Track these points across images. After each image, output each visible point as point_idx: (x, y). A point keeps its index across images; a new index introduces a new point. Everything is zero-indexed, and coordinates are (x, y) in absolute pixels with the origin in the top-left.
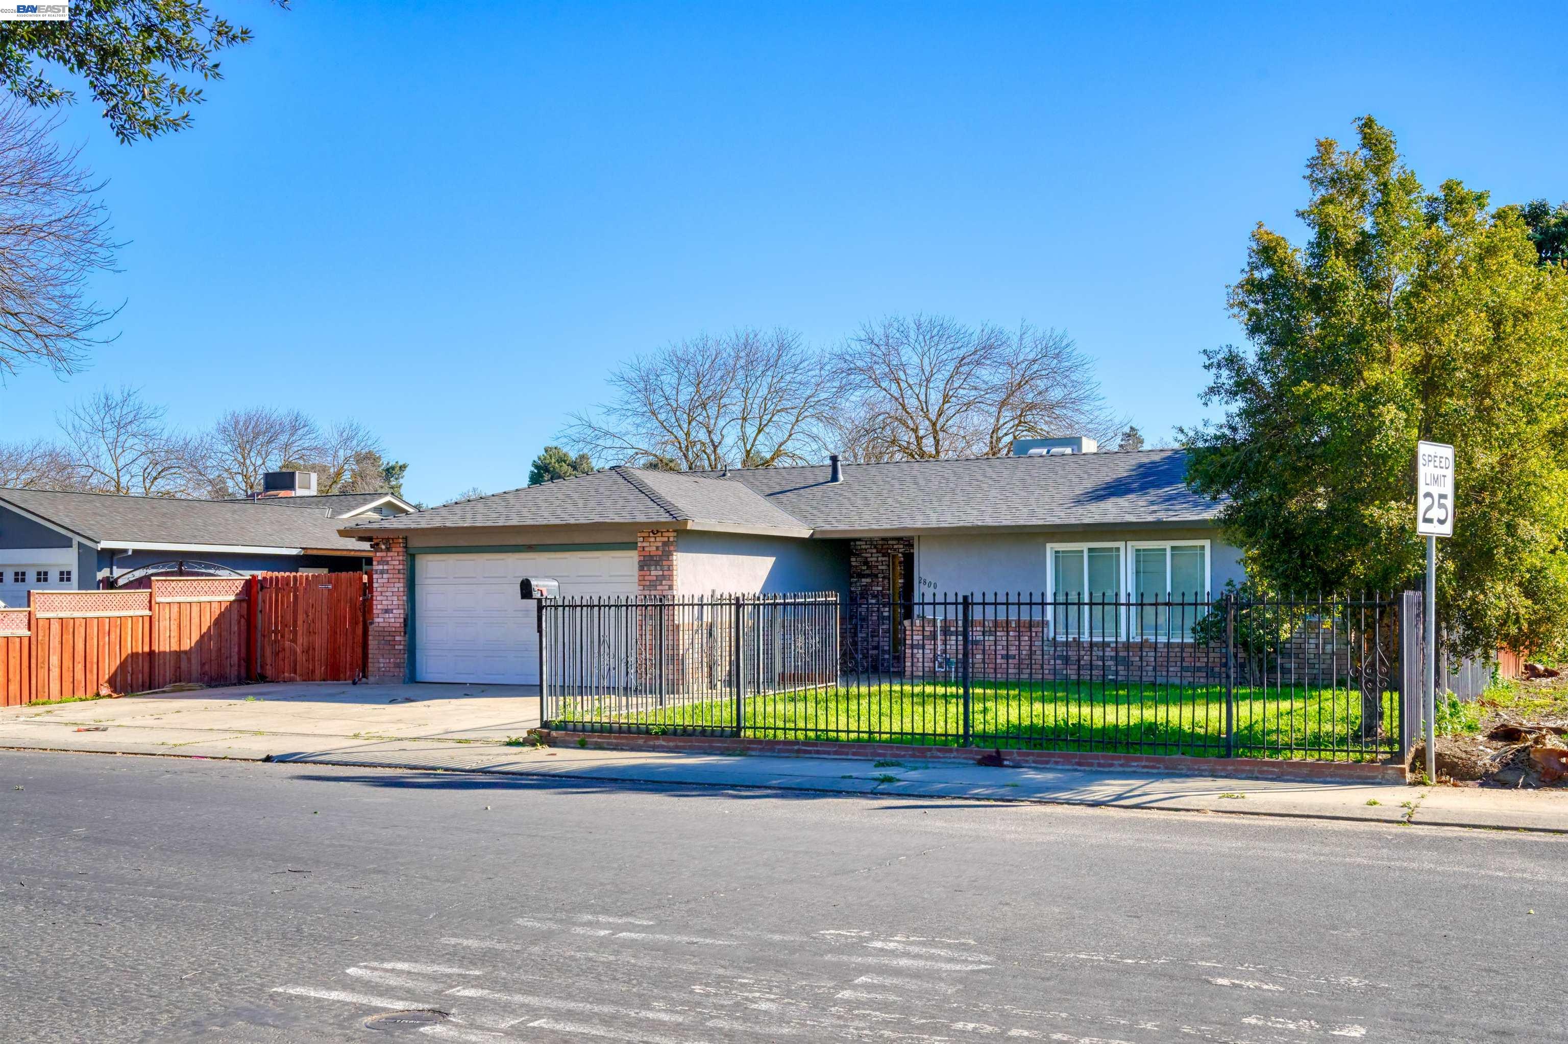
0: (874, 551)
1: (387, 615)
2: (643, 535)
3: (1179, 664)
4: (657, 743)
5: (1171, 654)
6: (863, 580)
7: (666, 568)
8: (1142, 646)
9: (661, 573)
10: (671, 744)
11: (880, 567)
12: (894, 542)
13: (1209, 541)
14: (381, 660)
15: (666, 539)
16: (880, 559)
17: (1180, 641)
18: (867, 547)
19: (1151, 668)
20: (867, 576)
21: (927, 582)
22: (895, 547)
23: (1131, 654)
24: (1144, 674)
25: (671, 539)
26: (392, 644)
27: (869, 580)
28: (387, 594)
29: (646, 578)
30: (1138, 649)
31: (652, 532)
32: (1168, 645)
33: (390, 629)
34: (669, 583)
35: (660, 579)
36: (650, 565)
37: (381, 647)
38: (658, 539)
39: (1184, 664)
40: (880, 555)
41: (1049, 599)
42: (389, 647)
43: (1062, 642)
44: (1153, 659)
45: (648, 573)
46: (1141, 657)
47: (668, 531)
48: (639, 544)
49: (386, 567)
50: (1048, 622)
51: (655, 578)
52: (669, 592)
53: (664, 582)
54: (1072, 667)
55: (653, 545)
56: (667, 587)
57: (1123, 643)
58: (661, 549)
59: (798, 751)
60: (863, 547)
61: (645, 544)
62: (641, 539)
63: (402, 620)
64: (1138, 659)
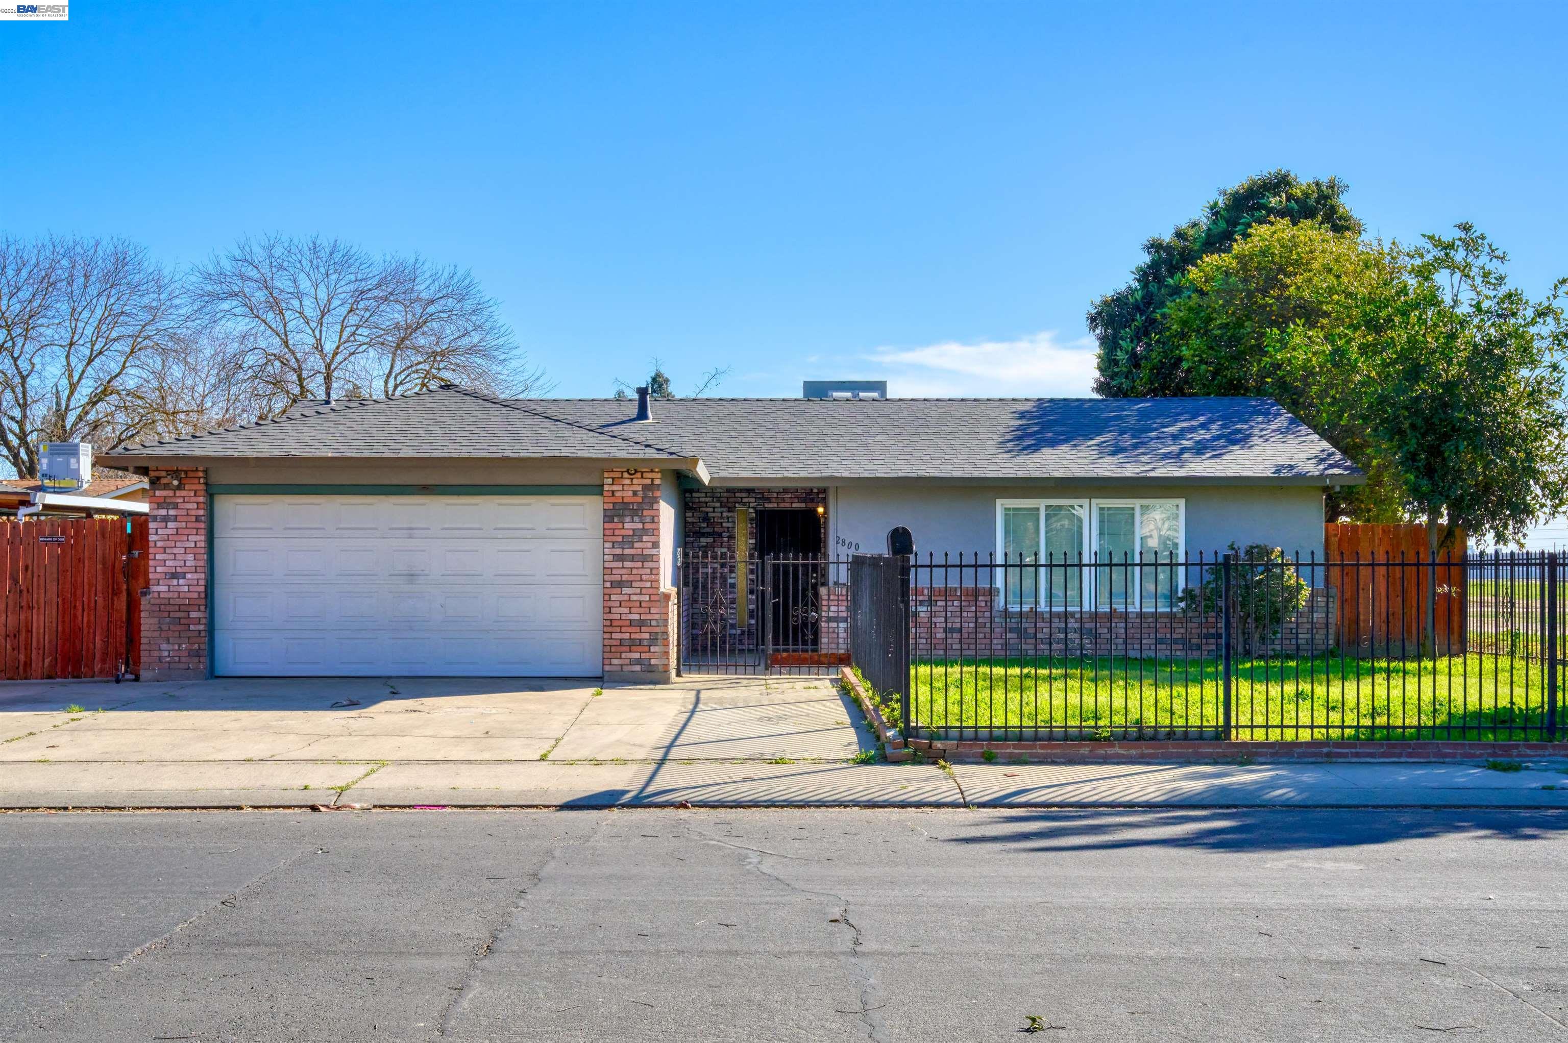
0: (718, 505)
1: (175, 582)
2: (612, 475)
3: (1153, 636)
4: (1110, 751)
5: (1146, 625)
6: (702, 540)
7: (648, 519)
8: (1112, 614)
9: (640, 526)
10: (1133, 752)
11: (724, 525)
12: (744, 495)
13: (1184, 500)
14: (164, 646)
15: (649, 482)
16: (725, 515)
17: (1154, 610)
18: (707, 500)
19: (1121, 641)
20: (708, 535)
21: (847, 543)
22: (745, 500)
23: (1098, 625)
24: (1114, 647)
25: (657, 482)
26: (183, 624)
27: (710, 540)
28: (176, 551)
29: (617, 532)
30: (1106, 620)
31: (628, 471)
32: (1141, 615)
33: (179, 602)
34: (653, 539)
35: (638, 535)
36: (623, 516)
37: (165, 627)
38: (635, 481)
39: (1159, 636)
40: (725, 509)
41: (1000, 560)
42: (179, 627)
43: (1015, 613)
44: (1123, 631)
45: (620, 526)
46: (1110, 629)
47: (652, 471)
48: (606, 488)
49: (172, 512)
50: (998, 590)
51: (631, 533)
52: (654, 551)
53: (645, 538)
54: (1029, 641)
55: (628, 489)
56: (650, 545)
57: (1090, 613)
58: (640, 494)
59: (1328, 755)
60: (703, 500)
61: (615, 488)
62: (610, 481)
63: (202, 589)
64: (1106, 630)
